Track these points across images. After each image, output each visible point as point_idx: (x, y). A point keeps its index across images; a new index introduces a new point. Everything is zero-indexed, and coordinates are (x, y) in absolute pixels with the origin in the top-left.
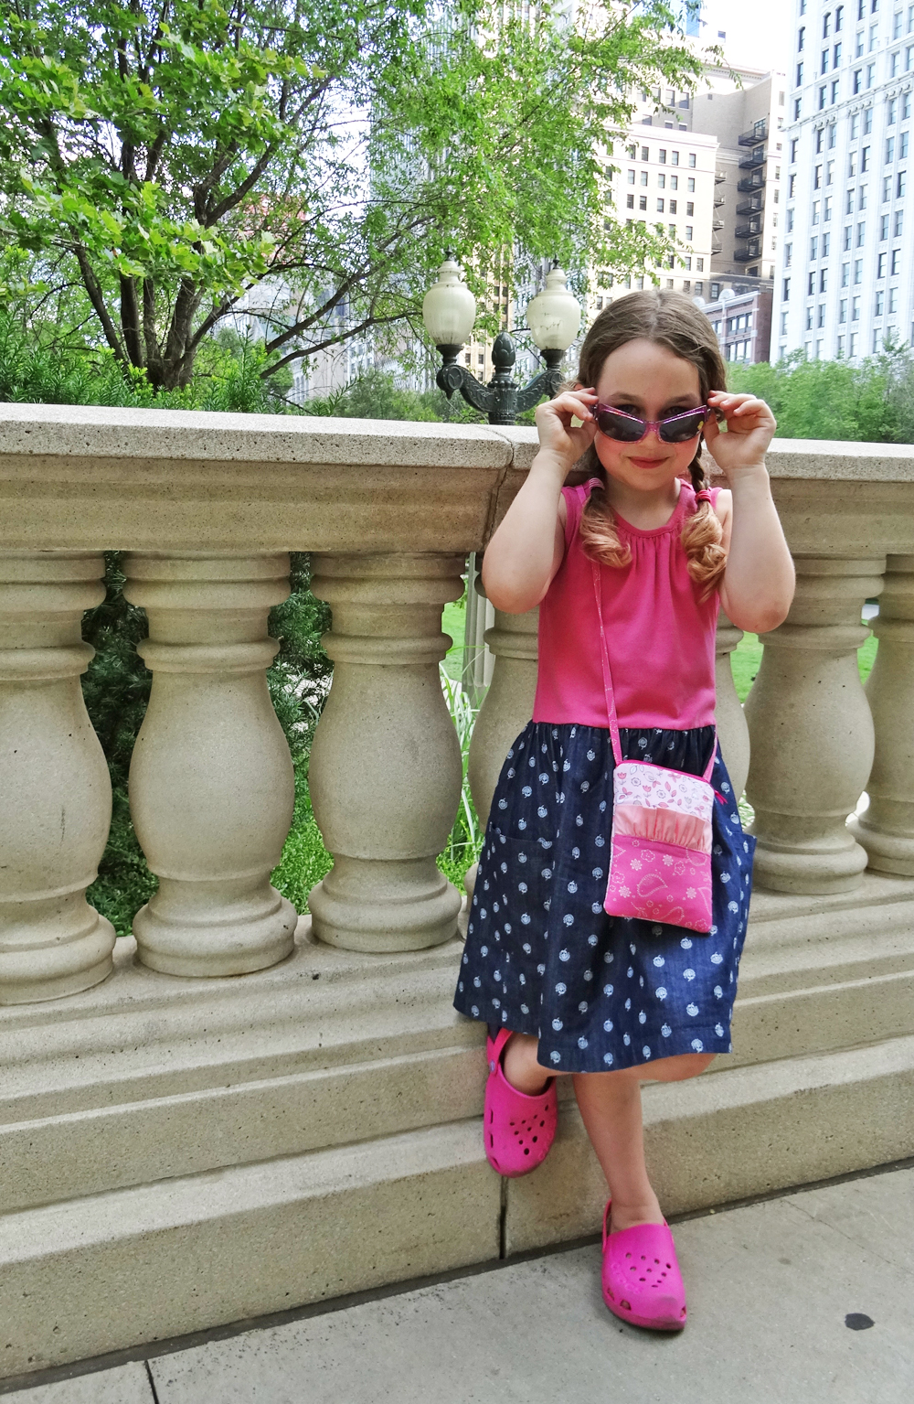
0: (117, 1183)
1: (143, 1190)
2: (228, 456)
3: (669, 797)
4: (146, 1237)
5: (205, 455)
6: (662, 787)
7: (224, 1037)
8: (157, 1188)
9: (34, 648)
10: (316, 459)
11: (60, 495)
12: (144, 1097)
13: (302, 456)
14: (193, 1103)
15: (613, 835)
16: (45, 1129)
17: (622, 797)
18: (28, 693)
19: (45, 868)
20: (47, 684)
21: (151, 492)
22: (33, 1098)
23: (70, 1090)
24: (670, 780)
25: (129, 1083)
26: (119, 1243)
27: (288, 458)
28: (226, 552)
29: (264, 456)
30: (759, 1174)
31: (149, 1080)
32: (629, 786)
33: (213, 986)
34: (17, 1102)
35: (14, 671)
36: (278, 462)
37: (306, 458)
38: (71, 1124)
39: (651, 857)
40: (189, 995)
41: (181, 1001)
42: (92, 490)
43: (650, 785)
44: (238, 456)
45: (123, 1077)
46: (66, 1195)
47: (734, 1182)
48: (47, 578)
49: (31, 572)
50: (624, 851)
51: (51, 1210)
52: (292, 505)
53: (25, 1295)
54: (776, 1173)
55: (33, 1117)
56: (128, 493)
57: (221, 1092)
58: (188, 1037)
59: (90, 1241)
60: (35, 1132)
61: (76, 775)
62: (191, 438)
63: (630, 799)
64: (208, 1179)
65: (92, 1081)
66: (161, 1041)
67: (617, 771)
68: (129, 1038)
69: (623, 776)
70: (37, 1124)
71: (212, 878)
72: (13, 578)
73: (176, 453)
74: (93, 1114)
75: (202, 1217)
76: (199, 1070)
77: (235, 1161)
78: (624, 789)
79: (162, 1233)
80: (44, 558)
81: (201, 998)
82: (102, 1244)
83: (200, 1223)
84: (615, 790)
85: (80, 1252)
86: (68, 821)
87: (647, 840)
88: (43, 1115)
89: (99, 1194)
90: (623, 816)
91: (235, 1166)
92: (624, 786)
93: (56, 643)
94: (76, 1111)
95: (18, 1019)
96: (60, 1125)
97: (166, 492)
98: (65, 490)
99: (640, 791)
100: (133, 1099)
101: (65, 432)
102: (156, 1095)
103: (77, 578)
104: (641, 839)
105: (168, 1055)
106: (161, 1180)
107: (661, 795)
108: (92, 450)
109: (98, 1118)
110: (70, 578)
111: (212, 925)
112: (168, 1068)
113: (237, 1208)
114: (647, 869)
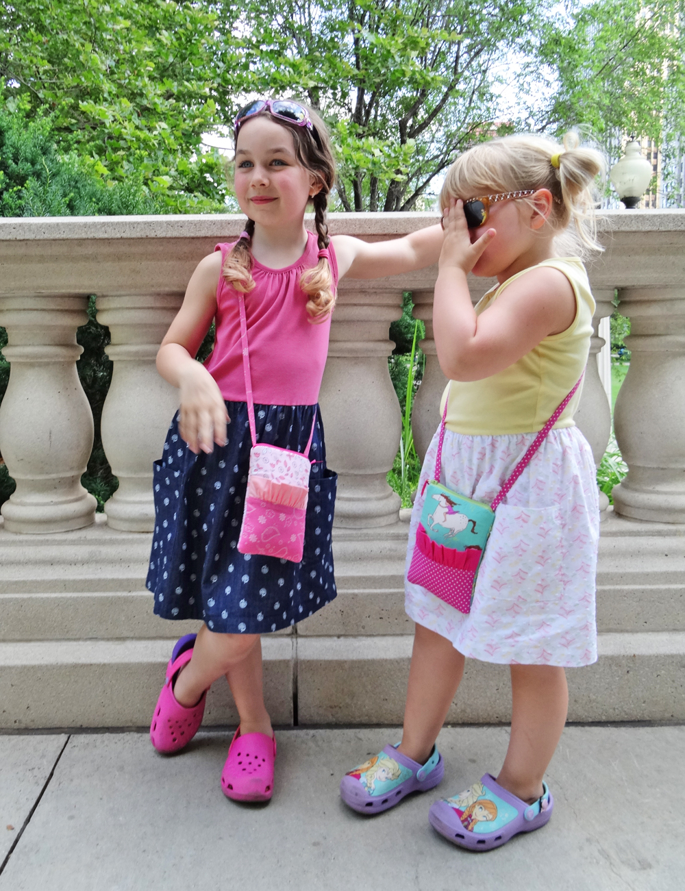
0: (66, 636)
1: (81, 643)
2: (118, 236)
3: (285, 472)
4: (75, 666)
5: (106, 236)
6: (281, 464)
7: (132, 565)
8: (88, 642)
9: (38, 345)
10: (169, 235)
11: (39, 262)
12: (82, 591)
13: (161, 234)
14: (107, 598)
15: (247, 497)
16: (29, 599)
17: (256, 470)
18: (36, 369)
19: (42, 462)
20: (47, 364)
21: (86, 258)
22: (24, 582)
23: (44, 581)
24: (287, 459)
25: (74, 581)
26: (61, 666)
27: (153, 235)
28: (133, 291)
29: (139, 235)
30: (489, 709)
31: (86, 581)
32: (261, 462)
33: (131, 536)
34: (16, 583)
35: (27, 356)
36: (147, 238)
37: (163, 235)
38: (42, 598)
39: (271, 514)
40: (117, 540)
41: (112, 542)
42: (56, 259)
43: (274, 462)
44: (125, 235)
45: (72, 578)
46: (40, 637)
47: (468, 710)
48: (39, 307)
49: (31, 303)
50: (255, 509)
51: (32, 644)
52: (165, 263)
53: (12, 685)
54: (504, 710)
55: (25, 592)
56: (74, 259)
57: (125, 594)
58: (112, 562)
59: (45, 663)
60: (23, 600)
61: (60, 413)
62: (98, 227)
63: (261, 472)
64: (117, 643)
65: (56, 578)
66: (97, 562)
67: (253, 451)
68: (80, 558)
69: (257, 455)
70: (26, 596)
71: (134, 476)
72: (22, 307)
73: (90, 236)
74: (53, 595)
75: (106, 661)
76: (113, 580)
77: (132, 635)
78: (258, 465)
79: (83, 666)
80: (38, 297)
81: (123, 542)
82: (51, 665)
83: (104, 665)
84: (251, 464)
85: (40, 667)
86: (53, 438)
87: (271, 503)
88: (30, 592)
89: (58, 640)
90: (256, 484)
91: (132, 638)
92: (258, 462)
93: (52, 343)
94: (47, 592)
95: (26, 541)
96: (36, 598)
97: (94, 258)
98: (42, 259)
99: (268, 467)
100: (75, 590)
101: (32, 227)
102: (89, 591)
103: (58, 308)
104: (267, 502)
105: (99, 571)
106: (91, 639)
107: (281, 470)
108: (46, 236)
109: (56, 598)
110: (51, 307)
111: (135, 503)
112: (97, 577)
113: (126, 660)
114: (269, 523)
